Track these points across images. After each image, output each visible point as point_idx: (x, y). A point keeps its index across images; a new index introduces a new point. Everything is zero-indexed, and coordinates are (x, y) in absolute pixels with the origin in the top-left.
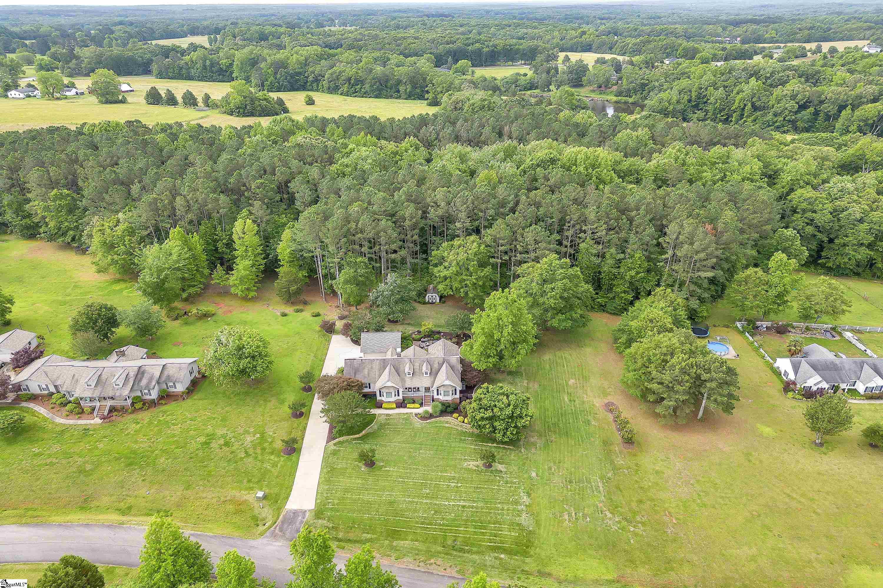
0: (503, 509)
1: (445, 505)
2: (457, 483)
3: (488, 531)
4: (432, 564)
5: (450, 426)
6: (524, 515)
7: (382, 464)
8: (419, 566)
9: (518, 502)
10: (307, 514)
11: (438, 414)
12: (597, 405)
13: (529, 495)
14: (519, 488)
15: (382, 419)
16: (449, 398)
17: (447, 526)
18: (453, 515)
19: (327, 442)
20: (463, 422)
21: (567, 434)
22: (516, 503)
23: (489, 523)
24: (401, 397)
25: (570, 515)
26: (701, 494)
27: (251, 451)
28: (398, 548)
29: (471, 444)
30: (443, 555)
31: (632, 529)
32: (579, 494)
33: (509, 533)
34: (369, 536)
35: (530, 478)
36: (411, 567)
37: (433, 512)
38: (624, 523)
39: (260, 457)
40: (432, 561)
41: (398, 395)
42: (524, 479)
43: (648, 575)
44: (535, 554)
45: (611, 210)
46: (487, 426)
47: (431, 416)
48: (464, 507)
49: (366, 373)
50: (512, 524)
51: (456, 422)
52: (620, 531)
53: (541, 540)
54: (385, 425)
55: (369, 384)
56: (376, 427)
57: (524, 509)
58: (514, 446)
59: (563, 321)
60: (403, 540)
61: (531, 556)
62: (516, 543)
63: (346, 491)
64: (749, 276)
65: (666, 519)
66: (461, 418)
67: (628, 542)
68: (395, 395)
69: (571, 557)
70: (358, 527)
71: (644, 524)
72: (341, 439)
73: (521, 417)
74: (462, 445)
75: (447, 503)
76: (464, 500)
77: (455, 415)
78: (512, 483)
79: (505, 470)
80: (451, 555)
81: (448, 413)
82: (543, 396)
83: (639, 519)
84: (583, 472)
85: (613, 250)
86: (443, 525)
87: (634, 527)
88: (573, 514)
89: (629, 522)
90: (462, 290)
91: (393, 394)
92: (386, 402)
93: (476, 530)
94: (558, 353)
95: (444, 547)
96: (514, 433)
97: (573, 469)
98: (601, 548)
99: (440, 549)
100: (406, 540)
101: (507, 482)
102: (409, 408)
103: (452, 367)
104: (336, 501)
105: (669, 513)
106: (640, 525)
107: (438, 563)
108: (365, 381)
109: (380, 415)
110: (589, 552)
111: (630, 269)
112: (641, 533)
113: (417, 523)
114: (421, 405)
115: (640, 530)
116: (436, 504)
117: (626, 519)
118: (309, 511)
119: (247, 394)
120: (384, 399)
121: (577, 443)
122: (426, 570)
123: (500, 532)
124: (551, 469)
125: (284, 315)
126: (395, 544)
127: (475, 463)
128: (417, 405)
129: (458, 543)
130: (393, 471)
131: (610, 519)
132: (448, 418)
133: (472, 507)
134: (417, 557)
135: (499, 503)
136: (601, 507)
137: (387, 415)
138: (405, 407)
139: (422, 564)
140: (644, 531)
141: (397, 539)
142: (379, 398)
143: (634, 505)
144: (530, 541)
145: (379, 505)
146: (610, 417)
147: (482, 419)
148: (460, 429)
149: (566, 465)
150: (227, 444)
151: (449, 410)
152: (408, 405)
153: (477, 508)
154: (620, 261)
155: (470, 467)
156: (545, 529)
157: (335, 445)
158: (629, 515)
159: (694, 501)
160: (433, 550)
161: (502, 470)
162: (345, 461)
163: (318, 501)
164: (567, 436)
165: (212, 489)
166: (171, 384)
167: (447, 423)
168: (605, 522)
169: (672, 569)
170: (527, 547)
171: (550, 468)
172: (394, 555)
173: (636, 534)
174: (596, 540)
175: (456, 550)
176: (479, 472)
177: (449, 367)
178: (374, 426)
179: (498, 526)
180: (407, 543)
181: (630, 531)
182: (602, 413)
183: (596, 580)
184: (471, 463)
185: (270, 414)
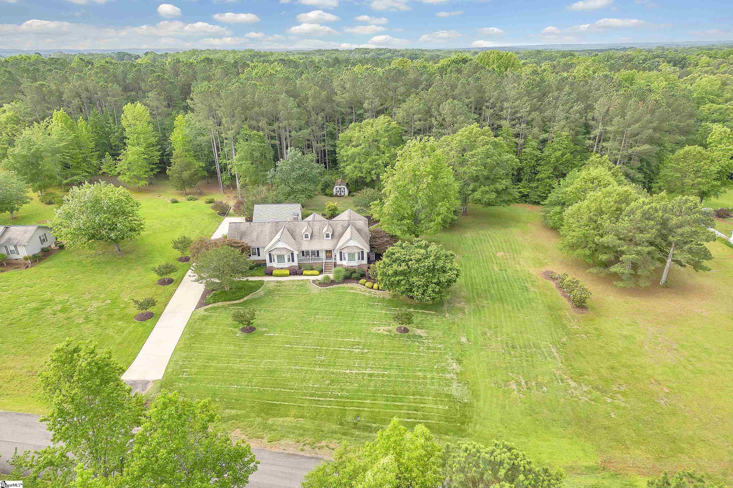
0: (425, 378)
1: (347, 374)
2: (363, 349)
3: (406, 404)
4: (322, 447)
5: (356, 292)
6: (455, 385)
7: (264, 329)
8: (302, 450)
9: (447, 370)
10: (149, 387)
11: (341, 280)
12: (534, 274)
13: (459, 362)
14: (445, 354)
15: (271, 286)
16: (355, 263)
17: (347, 398)
18: (356, 385)
19: (197, 308)
20: (372, 288)
21: (501, 300)
22: (443, 370)
23: (407, 394)
24: (296, 263)
25: (519, 384)
26: (691, 359)
27: (94, 317)
28: (275, 427)
29: (382, 309)
30: (340, 435)
31: (609, 400)
32: (527, 361)
33: (435, 407)
34: (234, 412)
35: (459, 343)
36: (291, 451)
37: (328, 382)
38: (596, 394)
39: (103, 323)
40: (323, 443)
41: (293, 261)
42: (451, 344)
43: (648, 458)
44: (475, 432)
45: (532, 89)
46: (403, 282)
47: (332, 282)
48: (371, 375)
49: (255, 237)
50: (438, 395)
51: (363, 288)
52: (593, 403)
53: (482, 415)
54: (274, 291)
55: (258, 249)
56: (262, 293)
57: (455, 377)
58: (436, 311)
59: (487, 192)
60: (282, 416)
61: (469, 435)
62: (446, 418)
63: (211, 358)
64: (687, 153)
65: (655, 388)
66: (369, 284)
67: (608, 416)
68: (289, 260)
69: (527, 436)
70: (220, 401)
71: (624, 394)
72: (216, 305)
73: (444, 272)
74: (370, 310)
75: (348, 372)
76: (371, 368)
77: (363, 281)
78: (435, 348)
79: (426, 335)
80: (352, 435)
81: (354, 279)
82: (468, 265)
83: (615, 389)
84: (528, 338)
85: (536, 130)
86: (342, 397)
87: (611, 397)
88: (523, 383)
89: (604, 392)
90: (373, 172)
91: (286, 258)
92: (278, 269)
93: (389, 403)
94: (481, 232)
95: (341, 424)
96: (437, 290)
97: (514, 335)
98: (569, 424)
99: (335, 427)
100: (287, 416)
101: (429, 348)
102: (306, 275)
103: (359, 231)
104: (194, 370)
105: (656, 381)
106: (619, 395)
107: (332, 446)
108: (254, 245)
109: (269, 282)
110: (554, 429)
111: (555, 150)
112: (623, 405)
113: (305, 395)
114: (321, 272)
115: (620, 401)
116: (333, 373)
117: (597, 388)
118: (154, 381)
119: (108, 262)
120: (275, 264)
121: (516, 308)
122: (313, 455)
123: (422, 405)
124: (486, 334)
125: (175, 202)
126: (270, 422)
127: (386, 328)
128: (316, 272)
129: (363, 419)
130: (278, 336)
131: (575, 389)
132: (354, 285)
133: (383, 376)
134: (300, 438)
135: (420, 371)
136: (560, 375)
137: (278, 282)
138: (302, 274)
139: (307, 448)
140: (626, 402)
141: (274, 416)
142: (269, 264)
143: (604, 372)
144: (466, 416)
145: (254, 375)
146: (552, 284)
147: (396, 273)
148: (367, 294)
149: (504, 330)
150: (64, 310)
151: (354, 275)
152: (305, 272)
153: (389, 376)
154: (544, 141)
155: (380, 332)
156: (485, 402)
157: (206, 310)
158: (601, 384)
159: (685, 367)
160: (325, 429)
161: (422, 335)
162: (215, 327)
163: (169, 370)
164: (503, 303)
165: (26, 357)
166: (12, 248)
167: (352, 289)
168: (570, 392)
169: (682, 451)
170: (463, 423)
171: (484, 333)
172: (267, 436)
173: (617, 407)
174: (561, 413)
175: (359, 429)
176: (391, 337)
177: (354, 229)
178: (261, 292)
179: (419, 397)
180: (289, 420)
181: (607, 403)
182: (542, 281)
183: (571, 467)
184: (382, 328)
185: (131, 281)
